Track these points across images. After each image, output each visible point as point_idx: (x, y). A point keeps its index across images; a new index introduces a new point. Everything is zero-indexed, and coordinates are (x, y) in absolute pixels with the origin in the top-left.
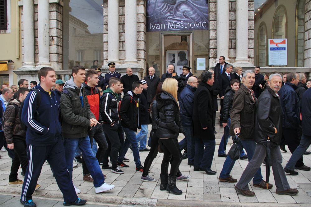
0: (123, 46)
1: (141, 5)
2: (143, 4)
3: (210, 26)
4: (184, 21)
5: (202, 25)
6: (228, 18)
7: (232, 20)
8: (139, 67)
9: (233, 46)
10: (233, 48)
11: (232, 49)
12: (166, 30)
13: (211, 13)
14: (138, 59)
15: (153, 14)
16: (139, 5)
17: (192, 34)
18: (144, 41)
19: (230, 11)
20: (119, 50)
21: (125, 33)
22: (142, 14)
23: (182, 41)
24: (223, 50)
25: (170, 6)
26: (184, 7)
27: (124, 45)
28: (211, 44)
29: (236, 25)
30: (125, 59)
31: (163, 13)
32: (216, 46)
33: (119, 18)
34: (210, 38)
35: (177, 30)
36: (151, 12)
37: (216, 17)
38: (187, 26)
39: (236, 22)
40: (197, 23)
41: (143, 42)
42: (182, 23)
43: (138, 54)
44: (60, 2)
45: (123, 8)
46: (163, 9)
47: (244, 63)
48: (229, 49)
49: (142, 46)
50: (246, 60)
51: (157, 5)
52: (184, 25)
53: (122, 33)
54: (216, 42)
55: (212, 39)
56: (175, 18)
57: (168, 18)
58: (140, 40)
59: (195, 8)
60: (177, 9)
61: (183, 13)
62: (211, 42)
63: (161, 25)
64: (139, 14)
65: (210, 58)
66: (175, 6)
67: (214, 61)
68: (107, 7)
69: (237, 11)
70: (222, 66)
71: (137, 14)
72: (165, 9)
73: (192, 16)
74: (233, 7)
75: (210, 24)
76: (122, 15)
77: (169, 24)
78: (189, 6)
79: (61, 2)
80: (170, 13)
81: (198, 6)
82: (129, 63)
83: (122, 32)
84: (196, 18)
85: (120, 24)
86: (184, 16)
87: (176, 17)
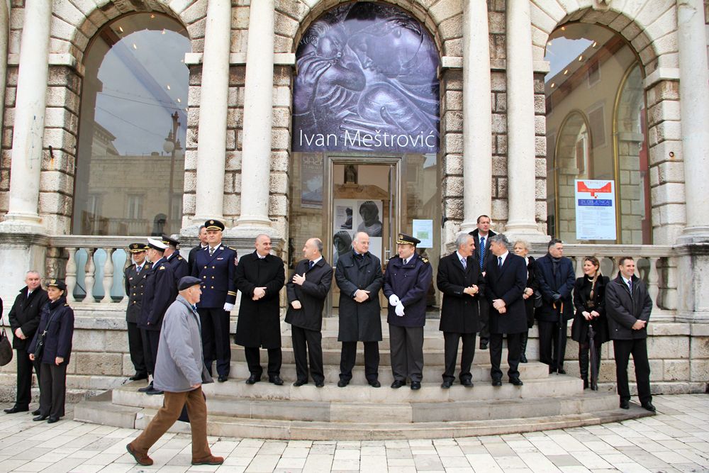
0: (234, 183)
1: (283, 85)
2: (289, 84)
3: (448, 144)
4: (383, 131)
5: (424, 142)
6: (490, 127)
7: (498, 134)
8: (277, 237)
9: (502, 193)
10: (499, 196)
11: (497, 200)
12: (338, 149)
13: (449, 116)
14: (273, 217)
15: (308, 109)
16: (278, 85)
17: (402, 162)
18: (287, 173)
19: (493, 112)
20: (225, 193)
21: (240, 150)
22: (285, 107)
23: (345, 182)
24: (479, 202)
25: (351, 93)
26: (382, 99)
27: (236, 181)
28: (449, 187)
29: (507, 143)
30: (239, 215)
31: (334, 108)
32: (462, 192)
33: (229, 113)
34: (448, 172)
35: (365, 151)
36: (303, 105)
37: (462, 124)
38: (389, 143)
39: (507, 138)
40: (414, 138)
41: (285, 175)
42: (378, 134)
43: (272, 204)
44: (77, 64)
45: (238, 90)
46: (333, 100)
47: (529, 233)
48: (493, 199)
49: (282, 186)
50: (532, 227)
51: (320, 90)
52: (382, 139)
53: (233, 150)
54: (462, 183)
55: (452, 175)
56: (362, 123)
57: (346, 122)
58: (278, 171)
59: (408, 100)
60: (367, 101)
61: (381, 111)
62: (450, 181)
63: (328, 137)
64: (279, 107)
65: (446, 219)
66: (362, 94)
67: (457, 228)
68: (200, 85)
69: (509, 114)
70: (483, 239)
71: (274, 107)
72: (338, 99)
73: (402, 121)
74: (501, 103)
75: (448, 140)
76: (235, 107)
77: (347, 136)
78: (395, 96)
79: (79, 65)
80: (349, 110)
81: (416, 97)
82: (249, 226)
83: (233, 147)
84: (410, 124)
85: (228, 128)
86: (384, 118)
87: (364, 120)
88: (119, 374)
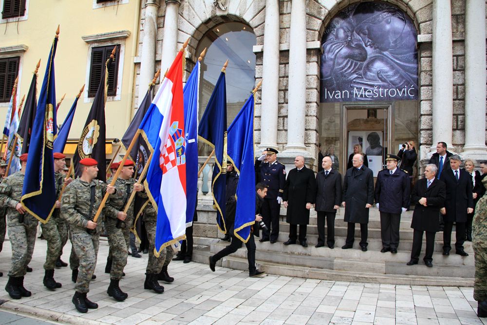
0: (283, 124)
1: (313, 62)
2: (316, 60)
3: (422, 94)
4: (379, 87)
5: (407, 93)
6: (452, 81)
7: (458, 85)
8: (308, 157)
9: (460, 125)
10: (459, 128)
11: (457, 131)
12: (350, 99)
13: (423, 75)
14: (307, 144)
15: (330, 75)
16: (310, 62)
17: (392, 107)
18: (316, 116)
19: (454, 70)
20: (278, 130)
21: (287, 103)
22: (314, 75)
23: (368, 117)
24: (443, 132)
25: (357, 64)
26: (378, 65)
27: (285, 122)
28: (422, 123)
29: (464, 91)
30: (286, 143)
31: (347, 73)
32: (432, 126)
33: (280, 81)
34: (422, 113)
35: (367, 101)
36: (327, 73)
37: (432, 80)
38: (383, 94)
39: (465, 88)
40: (400, 90)
41: (315, 118)
42: (376, 89)
43: (307, 136)
44: (192, 57)
45: (285, 66)
46: (346, 68)
47: (478, 153)
48: (454, 130)
49: (313, 124)
50: (482, 149)
51: (338, 62)
52: (378, 92)
53: (283, 103)
54: (432, 120)
55: (424, 115)
56: (365, 82)
57: (354, 82)
58: (311, 115)
59: (396, 65)
60: (368, 68)
61: (378, 74)
62: (423, 119)
63: (343, 92)
64: (310, 75)
65: (421, 144)
66: (365, 63)
67: (428, 150)
68: (262, 65)
69: (466, 71)
70: (442, 158)
71: (307, 76)
72: (349, 68)
73: (392, 79)
74: (460, 63)
75: (422, 91)
76: (283, 77)
77: (355, 91)
78: (387, 63)
79: (193, 57)
80: (356, 74)
81: (402, 63)
82: (292, 150)
83: (283, 101)
84: (397, 82)
85: (280, 90)
86: (379, 78)
87: (367, 80)
88: (216, 237)
